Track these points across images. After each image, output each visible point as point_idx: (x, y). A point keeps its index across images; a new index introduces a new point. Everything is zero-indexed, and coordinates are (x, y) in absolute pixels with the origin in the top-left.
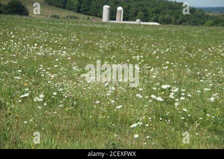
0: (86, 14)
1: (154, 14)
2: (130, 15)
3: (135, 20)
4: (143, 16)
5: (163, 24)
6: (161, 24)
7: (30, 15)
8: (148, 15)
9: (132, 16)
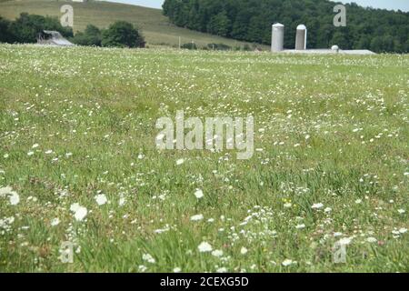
0: (241, 40)
1: (363, 35)
2: (319, 38)
3: (329, 47)
4: (343, 39)
5: (379, 53)
6: (374, 51)
7: (146, 45)
8: (352, 37)
9: (323, 40)
